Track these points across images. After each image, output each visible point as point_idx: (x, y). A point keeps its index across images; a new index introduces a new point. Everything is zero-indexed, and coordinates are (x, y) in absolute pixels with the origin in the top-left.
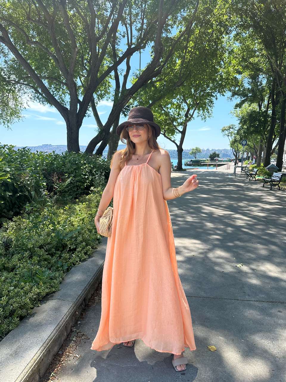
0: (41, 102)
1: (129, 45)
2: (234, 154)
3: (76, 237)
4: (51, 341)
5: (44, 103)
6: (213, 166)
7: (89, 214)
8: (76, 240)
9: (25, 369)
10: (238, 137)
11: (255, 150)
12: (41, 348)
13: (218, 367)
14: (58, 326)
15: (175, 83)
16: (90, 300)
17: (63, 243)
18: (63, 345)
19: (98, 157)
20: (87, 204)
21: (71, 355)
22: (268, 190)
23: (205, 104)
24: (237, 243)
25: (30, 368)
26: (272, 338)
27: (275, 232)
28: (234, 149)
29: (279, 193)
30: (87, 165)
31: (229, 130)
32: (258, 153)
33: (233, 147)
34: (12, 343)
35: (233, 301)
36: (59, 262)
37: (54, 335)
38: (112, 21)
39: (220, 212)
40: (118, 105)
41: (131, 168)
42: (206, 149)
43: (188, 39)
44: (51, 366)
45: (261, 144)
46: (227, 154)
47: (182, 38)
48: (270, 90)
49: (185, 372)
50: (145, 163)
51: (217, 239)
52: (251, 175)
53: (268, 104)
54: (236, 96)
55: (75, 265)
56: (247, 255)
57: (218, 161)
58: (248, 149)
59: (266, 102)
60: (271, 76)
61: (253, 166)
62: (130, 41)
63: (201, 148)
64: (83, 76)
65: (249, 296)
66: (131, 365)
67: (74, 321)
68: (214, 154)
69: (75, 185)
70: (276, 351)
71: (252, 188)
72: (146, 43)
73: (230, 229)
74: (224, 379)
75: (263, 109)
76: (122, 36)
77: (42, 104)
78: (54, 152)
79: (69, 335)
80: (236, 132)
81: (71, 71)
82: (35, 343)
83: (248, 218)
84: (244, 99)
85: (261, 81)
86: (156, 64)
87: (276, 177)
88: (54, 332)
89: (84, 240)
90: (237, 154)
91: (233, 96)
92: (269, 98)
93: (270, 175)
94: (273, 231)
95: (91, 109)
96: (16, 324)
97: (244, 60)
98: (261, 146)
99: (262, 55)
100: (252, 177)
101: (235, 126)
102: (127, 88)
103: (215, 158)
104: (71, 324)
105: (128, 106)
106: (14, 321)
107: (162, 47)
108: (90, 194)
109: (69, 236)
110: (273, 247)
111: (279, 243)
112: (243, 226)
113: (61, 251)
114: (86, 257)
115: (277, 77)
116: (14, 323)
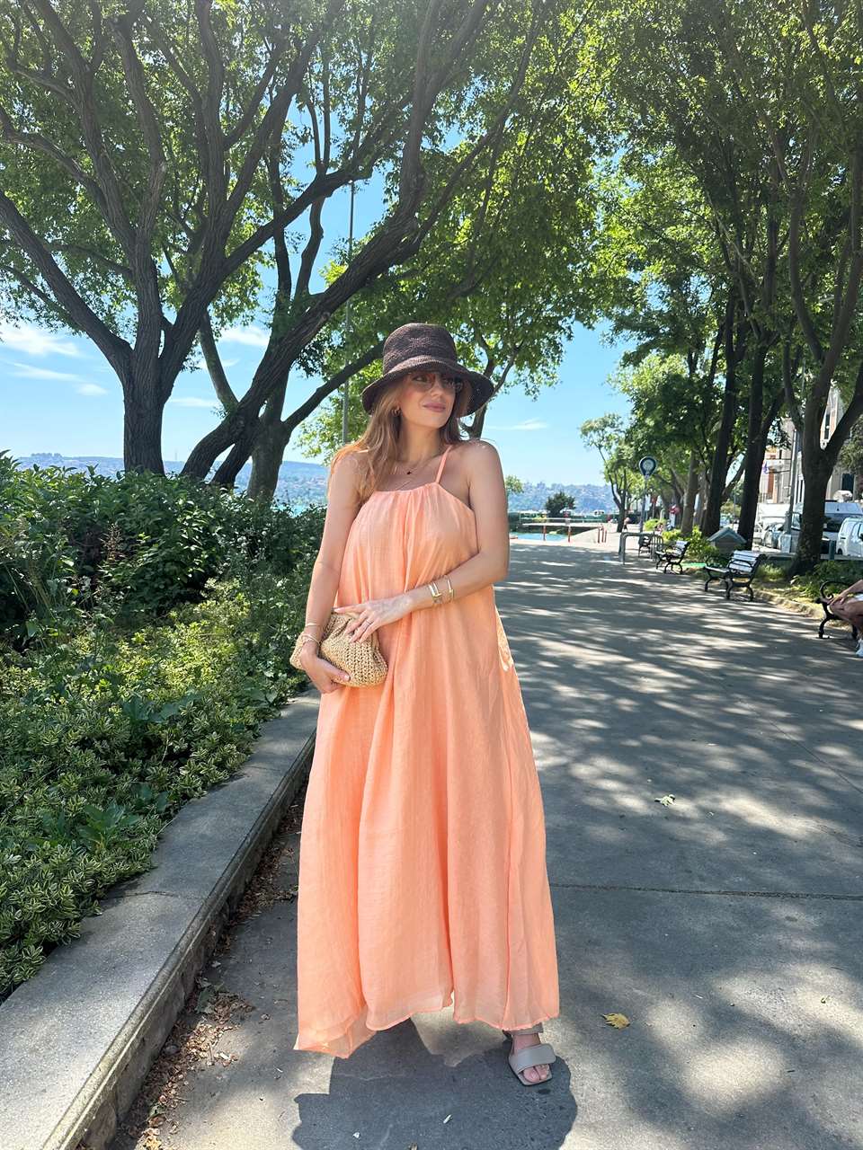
0: (42, 320)
1: (321, 165)
2: (615, 499)
3: (189, 718)
4: (151, 1010)
5: (52, 323)
6: (555, 533)
7: (214, 655)
8: (188, 727)
9: (83, 1087)
10: (629, 451)
11: (675, 489)
12: (123, 1028)
13: (640, 1068)
14: (167, 968)
15: (453, 285)
16: (242, 900)
17: (149, 733)
18: (174, 1027)
19: (224, 492)
20: (203, 627)
21: (205, 1054)
22: (720, 601)
23: (537, 349)
24: (652, 739)
25: (99, 1085)
26: (777, 986)
27: (752, 710)
28: (615, 486)
29: (752, 610)
30: (195, 513)
31: (603, 430)
32: (685, 499)
33: (613, 479)
34: (31, 1018)
35: (661, 894)
36: (143, 787)
37: (157, 994)
38: (270, 93)
39: (591, 657)
40: (289, 339)
41: (392, 498)
42: (535, 484)
43: (493, 161)
44: (146, 1087)
45: (694, 470)
46: (596, 498)
47: (476, 158)
48: (720, 319)
49: (548, 1086)
50: (435, 484)
51: (594, 730)
52: (669, 557)
53: (716, 358)
54: (626, 332)
55: (189, 799)
56: (683, 773)
57: (569, 519)
58: (656, 486)
59: (708, 354)
60: (723, 279)
61: (671, 533)
62: (322, 157)
63: (523, 481)
64: (178, 250)
65: (702, 879)
66: (391, 1075)
67: (202, 958)
68: (560, 497)
69: (161, 569)
70: (792, 1022)
71: (673, 594)
72: (372, 164)
73: (625, 704)
74: (659, 1100)
75: (701, 373)
76: (298, 137)
77: (45, 325)
78: (91, 470)
79: (189, 1000)
80: (623, 436)
81: (145, 229)
82: (104, 1016)
83: (673, 672)
84: (648, 339)
85: (697, 292)
86: (404, 226)
87: (741, 563)
88: (158, 983)
89: (214, 726)
90: (623, 499)
91: (618, 329)
92: (718, 340)
93: (724, 559)
94: (744, 708)
95: (198, 348)
96: (32, 965)
97: (649, 230)
98: (695, 477)
99: (700, 219)
100: (673, 564)
101: (620, 421)
102: (312, 292)
103: (563, 508)
104: (196, 967)
105: (317, 345)
106: (27, 954)
107: (422, 176)
108: (204, 599)
109: (167, 713)
110: (752, 752)
111: (768, 741)
112: (662, 694)
113: (144, 759)
114: (222, 775)
115: (741, 282)
116: (26, 961)
